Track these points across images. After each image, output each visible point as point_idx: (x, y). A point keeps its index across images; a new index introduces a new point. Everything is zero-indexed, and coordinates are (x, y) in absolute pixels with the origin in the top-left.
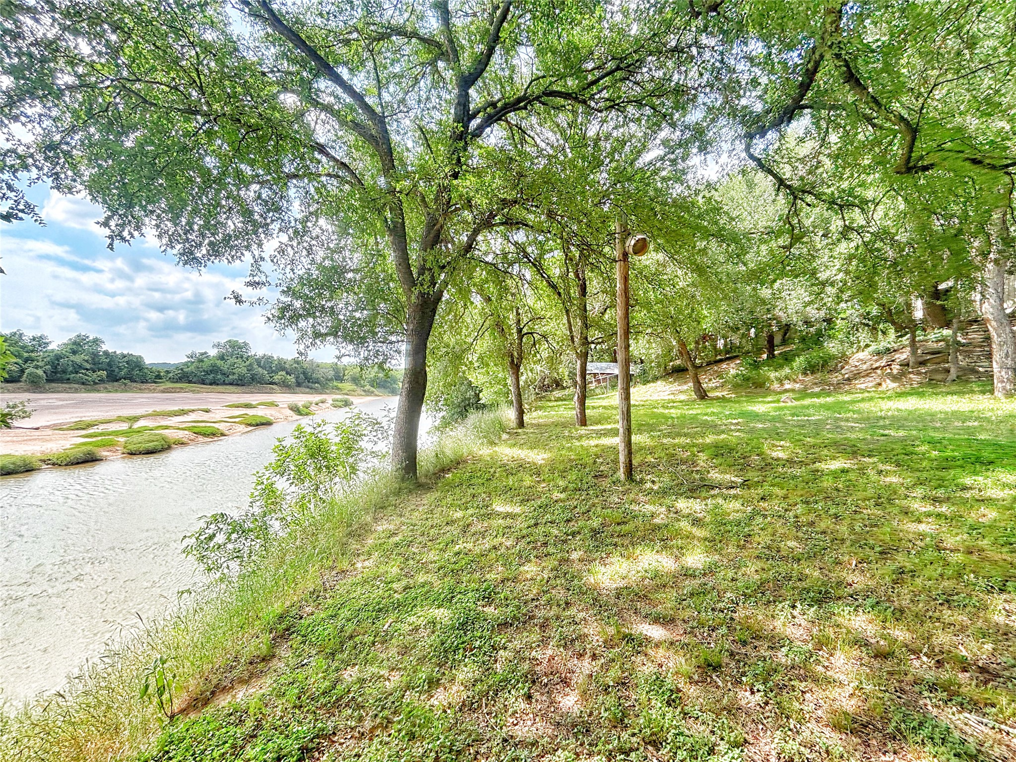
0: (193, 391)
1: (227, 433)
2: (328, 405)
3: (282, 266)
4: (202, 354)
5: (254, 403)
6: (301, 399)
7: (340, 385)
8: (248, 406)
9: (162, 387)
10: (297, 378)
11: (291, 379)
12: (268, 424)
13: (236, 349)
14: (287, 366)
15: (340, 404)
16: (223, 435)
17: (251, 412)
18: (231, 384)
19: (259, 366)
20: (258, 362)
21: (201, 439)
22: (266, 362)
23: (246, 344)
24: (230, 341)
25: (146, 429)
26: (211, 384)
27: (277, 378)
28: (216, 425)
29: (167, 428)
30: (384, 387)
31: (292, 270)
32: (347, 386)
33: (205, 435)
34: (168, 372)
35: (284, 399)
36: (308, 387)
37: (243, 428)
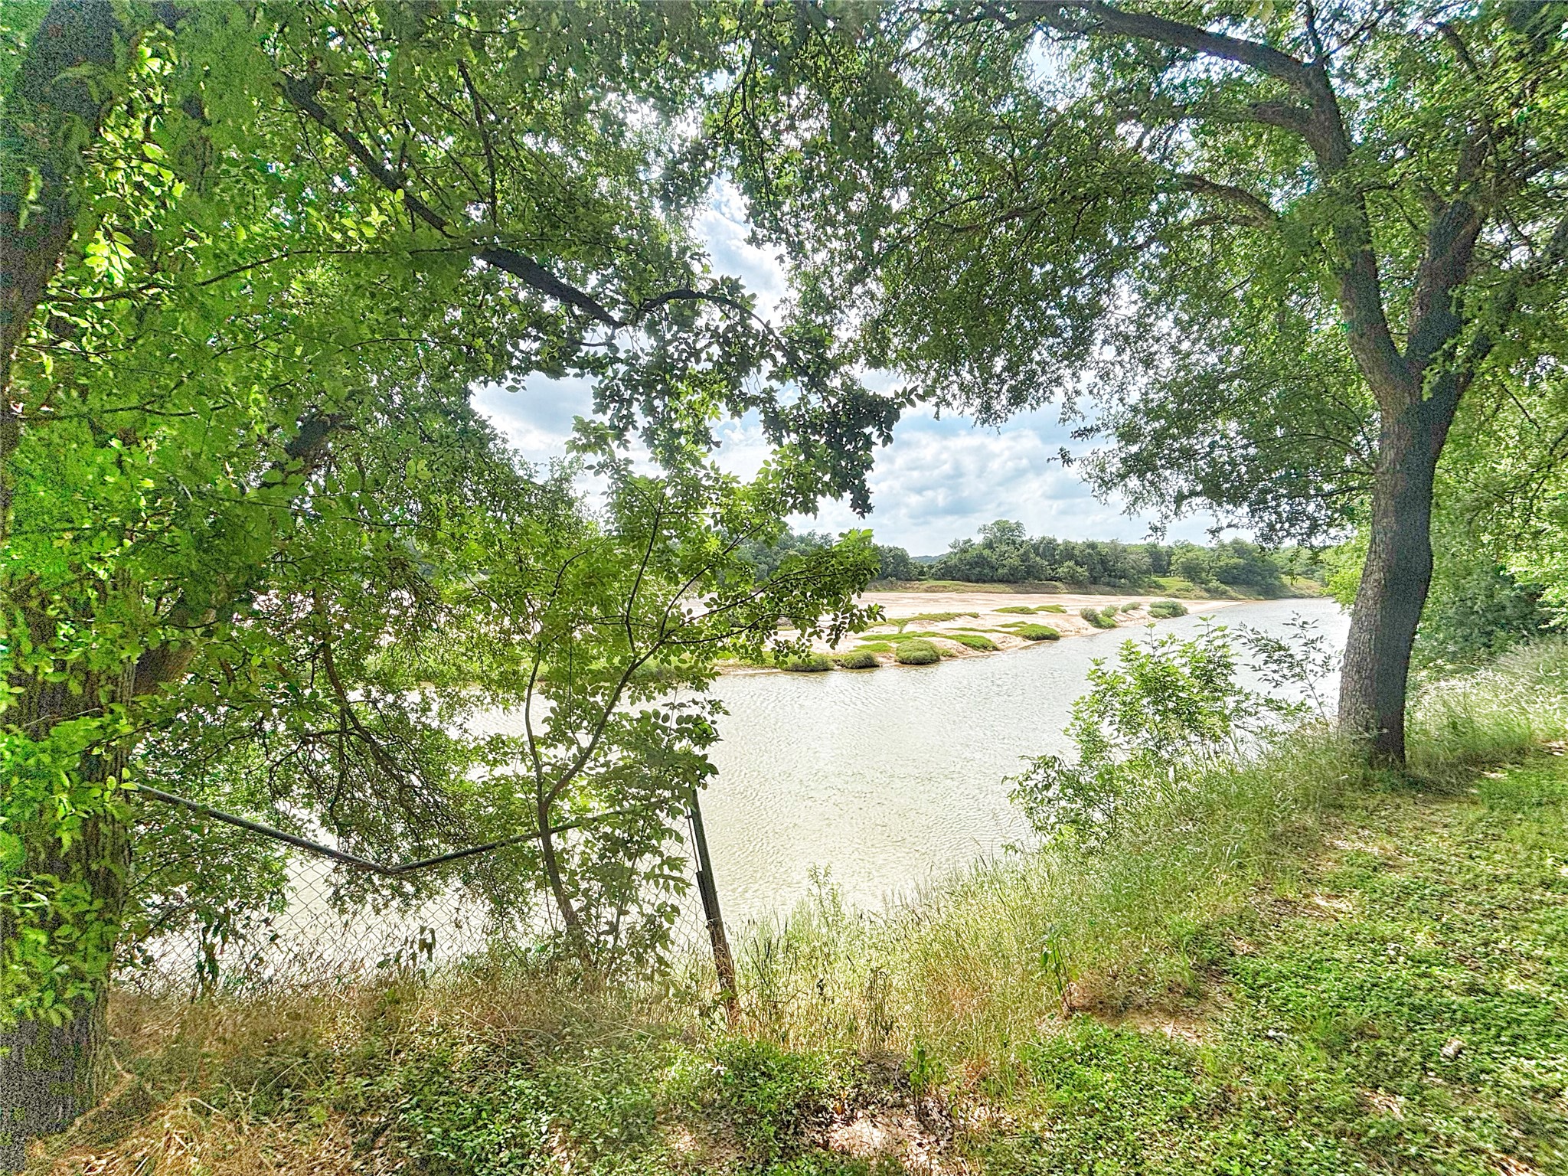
0: (957, 591)
1: (1000, 646)
2: (1143, 613)
3: (1105, 397)
4: (965, 542)
5: (1032, 607)
6: (1099, 603)
7: (1162, 581)
8: (1024, 611)
9: (926, 584)
10: (1091, 570)
11: (1083, 572)
12: (1053, 637)
13: (1006, 533)
14: (1076, 552)
15: (1164, 611)
16: (996, 649)
17: (1029, 619)
18: (1000, 581)
19: (1038, 555)
20: (1035, 548)
21: (970, 651)
22: (1047, 548)
23: (1018, 525)
24: (997, 523)
25: (915, 634)
26: (977, 581)
27: (1062, 571)
28: (987, 636)
29: (934, 635)
30: (1248, 583)
31: (1121, 400)
32: (1174, 582)
33: (974, 647)
34: (931, 567)
35: (1075, 603)
36: (1108, 584)
37: (1019, 641)
